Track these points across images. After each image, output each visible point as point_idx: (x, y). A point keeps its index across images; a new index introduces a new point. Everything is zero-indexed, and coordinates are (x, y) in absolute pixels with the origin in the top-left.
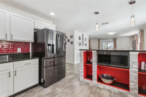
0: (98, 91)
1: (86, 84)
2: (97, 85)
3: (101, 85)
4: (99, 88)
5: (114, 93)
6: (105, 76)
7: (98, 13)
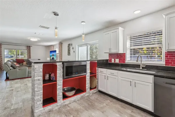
0: (69, 108)
1: (49, 114)
2: (64, 104)
3: (67, 101)
4: (66, 105)
5: (78, 100)
6: (66, 89)
7: (58, 15)
